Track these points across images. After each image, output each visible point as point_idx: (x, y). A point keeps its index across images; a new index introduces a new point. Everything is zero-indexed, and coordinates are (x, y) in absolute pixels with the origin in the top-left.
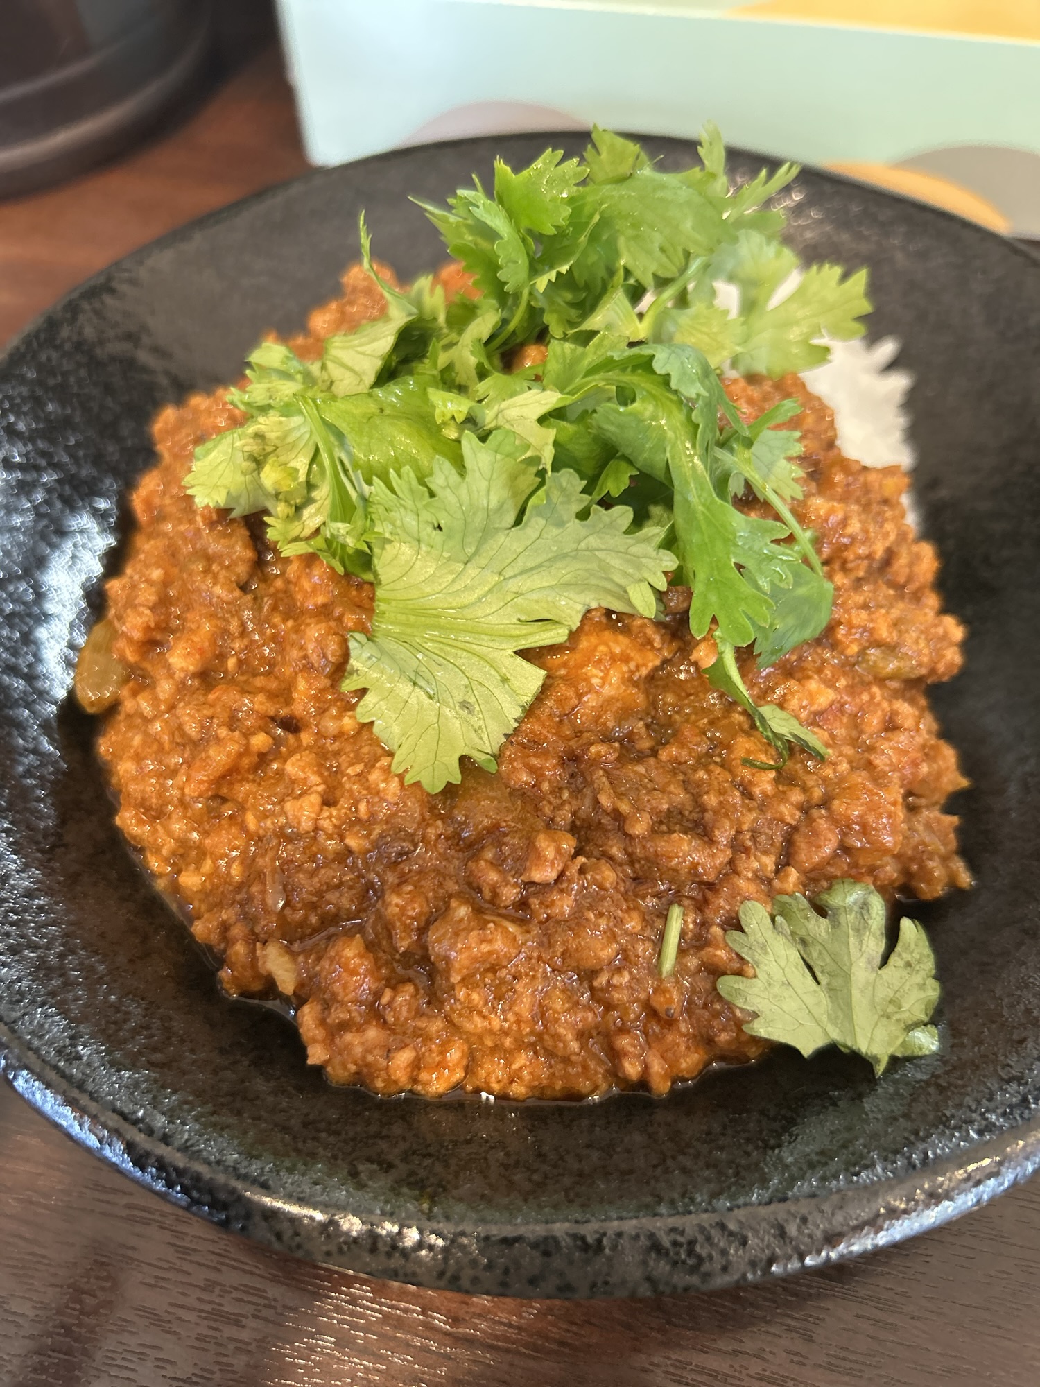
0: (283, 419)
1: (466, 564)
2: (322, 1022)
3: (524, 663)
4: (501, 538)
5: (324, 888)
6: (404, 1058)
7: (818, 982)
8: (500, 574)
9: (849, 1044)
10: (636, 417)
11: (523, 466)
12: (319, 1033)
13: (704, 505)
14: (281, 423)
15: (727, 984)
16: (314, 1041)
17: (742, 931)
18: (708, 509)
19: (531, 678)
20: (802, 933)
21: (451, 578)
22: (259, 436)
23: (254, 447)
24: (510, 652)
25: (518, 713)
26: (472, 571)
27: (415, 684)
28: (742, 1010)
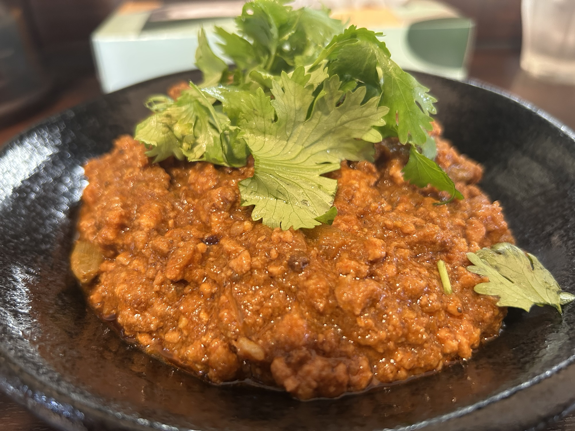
0: (179, 108)
1: (287, 141)
2: (289, 364)
3: (326, 179)
4: (301, 127)
5: (263, 299)
6: (341, 369)
7: (513, 282)
8: (302, 145)
9: (542, 302)
10: (359, 46)
11: (307, 90)
12: (288, 371)
13: (398, 76)
14: (178, 110)
15: (480, 288)
16: (287, 377)
17: (473, 265)
18: (400, 78)
19: (332, 185)
20: (495, 263)
21: (282, 148)
22: (168, 116)
23: (166, 121)
24: (318, 175)
25: (331, 199)
26: (291, 144)
27: (277, 199)
28: (492, 296)
